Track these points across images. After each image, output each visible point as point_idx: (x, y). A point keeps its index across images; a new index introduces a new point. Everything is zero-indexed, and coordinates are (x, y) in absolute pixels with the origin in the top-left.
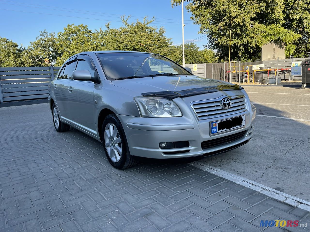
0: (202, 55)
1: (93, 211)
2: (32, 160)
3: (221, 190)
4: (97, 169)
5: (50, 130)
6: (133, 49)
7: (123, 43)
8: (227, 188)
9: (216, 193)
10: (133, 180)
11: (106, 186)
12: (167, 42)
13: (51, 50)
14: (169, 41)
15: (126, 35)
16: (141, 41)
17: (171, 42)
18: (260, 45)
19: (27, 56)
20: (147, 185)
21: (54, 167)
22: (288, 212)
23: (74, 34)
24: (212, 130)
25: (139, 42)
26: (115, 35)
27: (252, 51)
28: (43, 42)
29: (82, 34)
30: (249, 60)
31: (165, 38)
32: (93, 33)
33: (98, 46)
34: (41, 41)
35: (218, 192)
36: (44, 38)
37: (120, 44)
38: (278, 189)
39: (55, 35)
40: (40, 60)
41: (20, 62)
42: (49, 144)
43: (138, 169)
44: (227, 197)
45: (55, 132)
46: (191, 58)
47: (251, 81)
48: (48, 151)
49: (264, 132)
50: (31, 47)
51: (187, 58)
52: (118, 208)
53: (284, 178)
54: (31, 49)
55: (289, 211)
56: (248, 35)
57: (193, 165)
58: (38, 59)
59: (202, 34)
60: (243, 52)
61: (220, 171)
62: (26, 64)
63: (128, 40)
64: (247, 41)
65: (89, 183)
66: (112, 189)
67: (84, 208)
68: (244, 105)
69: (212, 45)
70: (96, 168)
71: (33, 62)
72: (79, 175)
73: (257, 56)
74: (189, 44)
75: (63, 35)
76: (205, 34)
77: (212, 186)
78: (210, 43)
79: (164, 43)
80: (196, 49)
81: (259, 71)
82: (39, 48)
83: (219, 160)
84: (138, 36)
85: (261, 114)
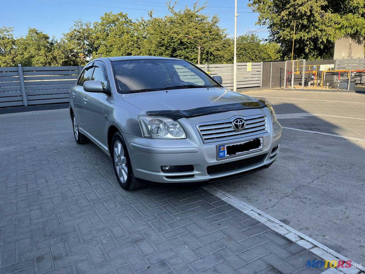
0: (265, 49)
1: (86, 234)
2: (43, 175)
3: (223, 219)
4: (104, 189)
5: (70, 141)
6: (179, 42)
7: (167, 35)
8: (230, 217)
9: (217, 222)
10: (136, 203)
11: (108, 208)
12: (220, 34)
13: (87, 43)
14: (223, 33)
15: (172, 26)
16: (189, 33)
17: (225, 33)
18: (333, 40)
19: (60, 51)
20: (150, 209)
21: (63, 185)
22: (283, 248)
23: (112, 25)
24: (219, 154)
25: (187, 34)
26: (159, 25)
27: (322, 47)
28: (78, 34)
29: (121, 24)
30: (319, 57)
31: (219, 28)
32: (134, 23)
33: (139, 39)
34: (75, 32)
35: (219, 221)
36: (78, 29)
37: (164, 37)
38: (285, 221)
39: (90, 26)
40: (73, 55)
41: (51, 57)
42: (65, 158)
43: (146, 191)
44: (226, 227)
45: (75, 144)
46: (250, 53)
47: (319, 84)
48: (61, 165)
49: (303, 152)
50: (64, 40)
51: (245, 53)
52: (112, 232)
53: (297, 209)
54: (64, 41)
55: (285, 246)
56: (317, 28)
57: (206, 190)
58: (72, 54)
59: (260, 25)
60: (311, 47)
61: (231, 197)
62: (59, 59)
63: (174, 32)
64: (316, 34)
65: (92, 204)
66: (113, 212)
67: (79, 229)
68: (264, 125)
69: (274, 38)
70: (104, 187)
71: (66, 58)
72: (84, 194)
73: (330, 53)
74: (249, 36)
75: (99, 26)
76: (264, 25)
77: (216, 214)
78: (271, 35)
79: (217, 35)
80: (257, 41)
81: (329, 72)
82: (72, 41)
83: (236, 185)
84: (186, 27)
85: (311, 130)
